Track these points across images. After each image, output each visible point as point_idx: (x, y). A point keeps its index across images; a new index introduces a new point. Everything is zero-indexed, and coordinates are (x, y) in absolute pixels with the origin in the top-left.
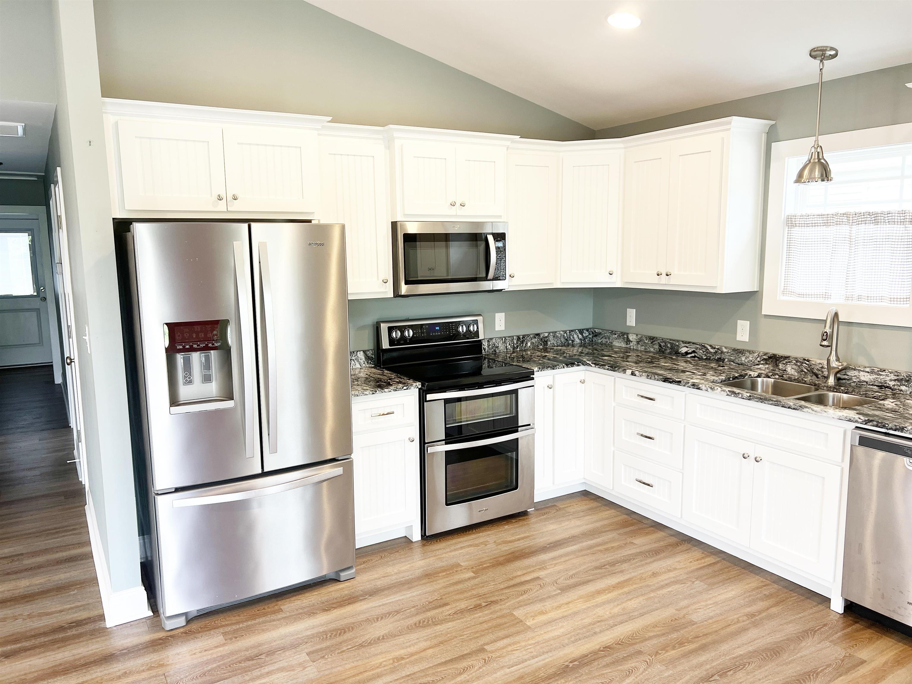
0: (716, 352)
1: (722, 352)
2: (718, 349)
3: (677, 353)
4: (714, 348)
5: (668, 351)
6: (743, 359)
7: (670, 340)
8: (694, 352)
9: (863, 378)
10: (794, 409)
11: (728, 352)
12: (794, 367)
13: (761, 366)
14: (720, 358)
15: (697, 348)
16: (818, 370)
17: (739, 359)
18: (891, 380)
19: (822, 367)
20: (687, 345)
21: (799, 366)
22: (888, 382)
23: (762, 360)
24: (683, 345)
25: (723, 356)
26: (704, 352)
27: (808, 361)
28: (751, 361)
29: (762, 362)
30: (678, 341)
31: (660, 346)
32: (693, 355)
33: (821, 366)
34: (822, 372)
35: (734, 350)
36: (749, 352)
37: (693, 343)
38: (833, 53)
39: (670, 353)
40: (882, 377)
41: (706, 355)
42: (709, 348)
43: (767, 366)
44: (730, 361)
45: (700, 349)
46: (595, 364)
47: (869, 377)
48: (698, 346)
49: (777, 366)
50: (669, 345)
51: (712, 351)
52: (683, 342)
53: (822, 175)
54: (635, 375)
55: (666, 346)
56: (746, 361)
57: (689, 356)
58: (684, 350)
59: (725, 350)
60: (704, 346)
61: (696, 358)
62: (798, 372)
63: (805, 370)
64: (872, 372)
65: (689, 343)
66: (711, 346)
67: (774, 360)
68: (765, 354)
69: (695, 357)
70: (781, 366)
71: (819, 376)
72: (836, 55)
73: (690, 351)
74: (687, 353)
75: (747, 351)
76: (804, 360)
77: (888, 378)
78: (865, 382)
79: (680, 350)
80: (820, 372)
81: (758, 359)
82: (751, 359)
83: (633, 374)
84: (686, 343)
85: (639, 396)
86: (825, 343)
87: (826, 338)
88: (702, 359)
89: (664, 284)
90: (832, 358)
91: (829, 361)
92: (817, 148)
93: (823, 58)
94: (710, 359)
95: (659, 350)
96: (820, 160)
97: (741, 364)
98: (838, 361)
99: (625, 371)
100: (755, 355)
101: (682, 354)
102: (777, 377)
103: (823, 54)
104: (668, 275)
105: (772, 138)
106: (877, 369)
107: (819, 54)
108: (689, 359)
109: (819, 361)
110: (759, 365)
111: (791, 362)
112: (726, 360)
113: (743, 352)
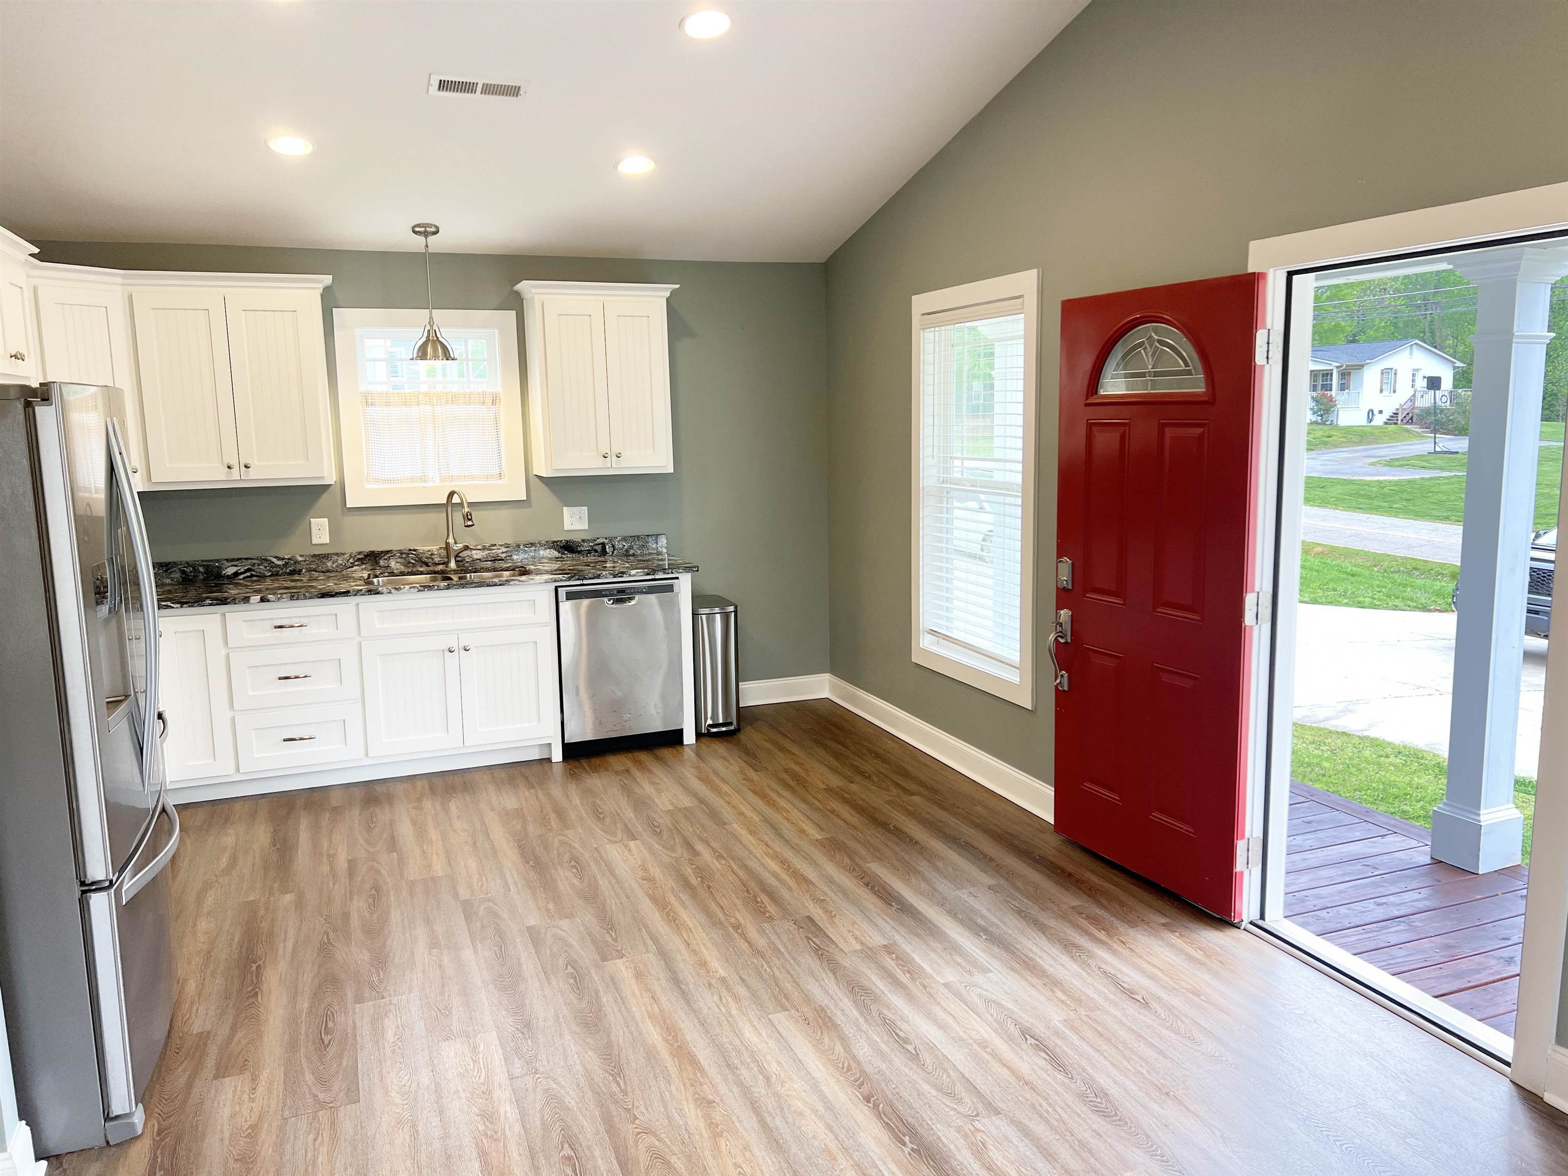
0: (287, 563)
1: (296, 562)
2: (289, 559)
3: (219, 576)
4: (283, 559)
5: (201, 577)
6: (329, 564)
7: (203, 561)
8: (249, 570)
9: (475, 557)
10: (500, 585)
11: (305, 561)
12: (399, 560)
13: (355, 568)
14: (294, 570)
15: (254, 565)
16: (427, 558)
17: (324, 566)
18: (503, 553)
19: (432, 554)
20: (236, 563)
21: (404, 558)
22: (500, 555)
23: (356, 561)
24: (229, 564)
25: (298, 567)
26: (266, 567)
27: (415, 550)
28: (342, 565)
29: (357, 563)
30: (218, 561)
31: (183, 572)
32: (248, 574)
33: (430, 553)
34: (433, 559)
35: (314, 556)
36: (337, 554)
37: (247, 559)
38: (433, 229)
39: (205, 579)
40: (493, 551)
41: (270, 571)
42: (274, 560)
43: (364, 566)
44: (310, 570)
45: (259, 565)
46: (179, 602)
47: (481, 554)
48: (254, 561)
49: (377, 563)
50: (201, 569)
51: (280, 563)
52: (227, 560)
53: (446, 355)
54: (268, 601)
55: (195, 570)
56: (334, 566)
57: (241, 577)
58: (230, 571)
59: (300, 559)
60: (266, 560)
61: (254, 579)
62: (405, 565)
63: (413, 561)
64: (484, 548)
65: (238, 559)
66: (276, 557)
67: (373, 558)
68: (360, 553)
69: (252, 576)
70: (382, 563)
71: (430, 564)
72: (436, 232)
73: (242, 570)
74: (236, 574)
75: (334, 554)
76: (410, 550)
77: (500, 551)
78: (478, 559)
79: (224, 572)
80: (430, 560)
81: (351, 561)
82: (341, 562)
83: (263, 600)
84: (233, 560)
85: (276, 627)
86: (470, 523)
87: (469, 517)
88: (265, 577)
89: (236, 479)
90: (451, 541)
91: (447, 544)
92: (431, 326)
93: (426, 234)
94: (277, 575)
95: (183, 579)
96: (438, 338)
97: (328, 571)
98: (456, 543)
99: (246, 600)
100: (346, 556)
101: (228, 577)
102: (387, 574)
103: (425, 231)
104: (246, 467)
105: (329, 300)
106: (487, 545)
107: (422, 229)
108: (242, 581)
109: (427, 548)
110: (352, 567)
111: (395, 555)
112: (304, 571)
113: (327, 556)
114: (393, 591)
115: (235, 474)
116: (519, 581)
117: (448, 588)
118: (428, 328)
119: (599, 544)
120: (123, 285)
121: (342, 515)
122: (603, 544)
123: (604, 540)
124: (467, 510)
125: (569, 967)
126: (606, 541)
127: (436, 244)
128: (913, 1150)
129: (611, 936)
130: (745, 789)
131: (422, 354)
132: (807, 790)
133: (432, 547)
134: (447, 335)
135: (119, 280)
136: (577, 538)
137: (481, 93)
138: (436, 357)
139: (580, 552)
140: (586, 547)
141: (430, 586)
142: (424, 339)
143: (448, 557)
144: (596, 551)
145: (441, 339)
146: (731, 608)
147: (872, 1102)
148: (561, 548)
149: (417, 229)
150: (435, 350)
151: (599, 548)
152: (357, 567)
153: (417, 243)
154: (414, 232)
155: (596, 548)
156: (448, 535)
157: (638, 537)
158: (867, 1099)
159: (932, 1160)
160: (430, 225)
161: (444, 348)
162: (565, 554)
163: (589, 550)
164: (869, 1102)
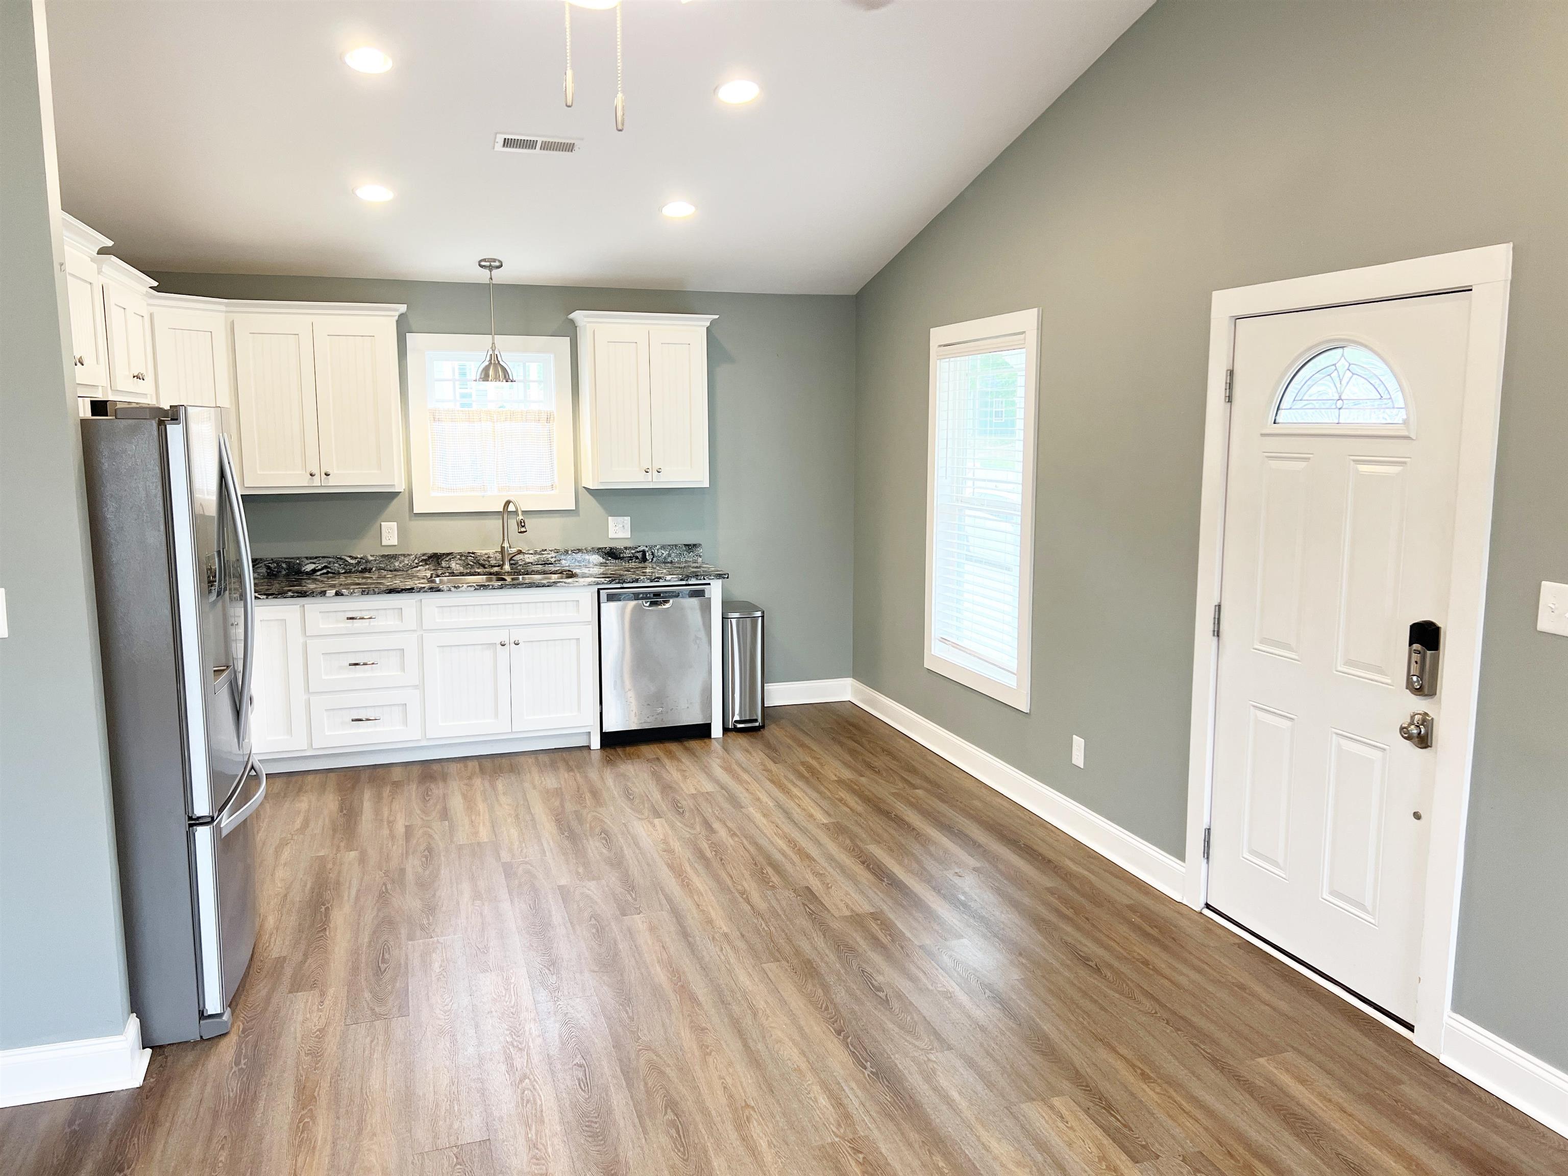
0: (359, 562)
1: (367, 561)
2: (361, 558)
3: (299, 572)
4: (356, 558)
5: (284, 572)
6: (397, 564)
7: (285, 558)
8: (325, 567)
9: (528, 560)
11: (375, 560)
12: (459, 562)
13: (419, 568)
14: (365, 568)
15: (330, 563)
16: (484, 560)
17: (392, 565)
18: (552, 557)
19: (489, 557)
20: (314, 561)
21: (464, 560)
22: (550, 559)
23: (421, 562)
24: (307, 562)
25: (369, 566)
26: (340, 565)
27: (473, 553)
28: (408, 565)
29: (421, 564)
30: (298, 558)
31: (269, 568)
32: (325, 571)
33: (487, 556)
34: (489, 562)
35: (383, 556)
36: (404, 555)
37: (323, 557)
38: (497, 264)
39: (287, 575)
40: (544, 556)
41: (344, 568)
42: (348, 559)
43: (427, 567)
44: (380, 569)
45: (334, 563)
46: (265, 594)
47: (533, 558)
48: (330, 560)
49: (439, 564)
50: (284, 565)
51: (353, 561)
52: (307, 558)
53: (505, 377)
54: (342, 595)
55: (279, 566)
56: (401, 566)
57: (318, 573)
58: (310, 567)
59: (371, 558)
60: (341, 559)
61: (330, 575)
62: (464, 567)
63: (471, 563)
64: (536, 553)
65: (316, 558)
66: (350, 557)
67: (435, 559)
68: (424, 555)
69: (328, 573)
70: (444, 564)
71: (486, 566)
72: (500, 267)
73: (320, 567)
74: (314, 571)
75: (401, 555)
76: (469, 553)
77: (550, 556)
78: (529, 563)
79: (303, 569)
80: (487, 563)
81: (416, 561)
82: (407, 562)
83: (337, 594)
84: (311, 558)
85: (348, 619)
86: (523, 529)
87: (523, 524)
88: (339, 573)
89: (318, 486)
90: (506, 545)
91: (503, 548)
92: (493, 351)
93: (490, 268)
94: (350, 572)
95: (268, 574)
96: (499, 362)
97: (395, 570)
98: (510, 547)
99: (323, 593)
100: (412, 557)
101: (307, 573)
102: (447, 574)
103: (491, 265)
104: (327, 475)
105: (403, 328)
106: (539, 550)
107: (488, 264)
108: (319, 577)
109: (484, 552)
110: (417, 567)
111: (455, 557)
112: (374, 569)
113: (395, 557)
114: (453, 589)
115: (316, 481)
116: (565, 583)
117: (501, 587)
118: (490, 352)
119: (640, 552)
120: (227, 312)
121: (410, 520)
122: (644, 552)
123: (645, 548)
124: (521, 517)
125: (593, 919)
126: (647, 549)
127: (499, 276)
128: (872, 1072)
129: (631, 896)
130: (763, 778)
131: (485, 377)
132: (820, 781)
133: (489, 550)
134: (507, 359)
135: (223, 308)
136: (620, 545)
137: (541, 149)
138: (497, 378)
139: (622, 558)
140: (628, 554)
141: (485, 586)
142: (487, 363)
143: (503, 560)
144: (637, 558)
145: (501, 363)
146: (759, 614)
147: (842, 1035)
148: (606, 554)
149: (483, 263)
150: (496, 372)
151: (640, 555)
152: (421, 567)
153: (483, 276)
154: (480, 266)
155: (637, 555)
156: (504, 540)
157: (676, 546)
158: (839, 1033)
159: (887, 1080)
160: (494, 260)
161: (504, 370)
162: (608, 560)
163: (630, 557)
164: (839, 1034)
